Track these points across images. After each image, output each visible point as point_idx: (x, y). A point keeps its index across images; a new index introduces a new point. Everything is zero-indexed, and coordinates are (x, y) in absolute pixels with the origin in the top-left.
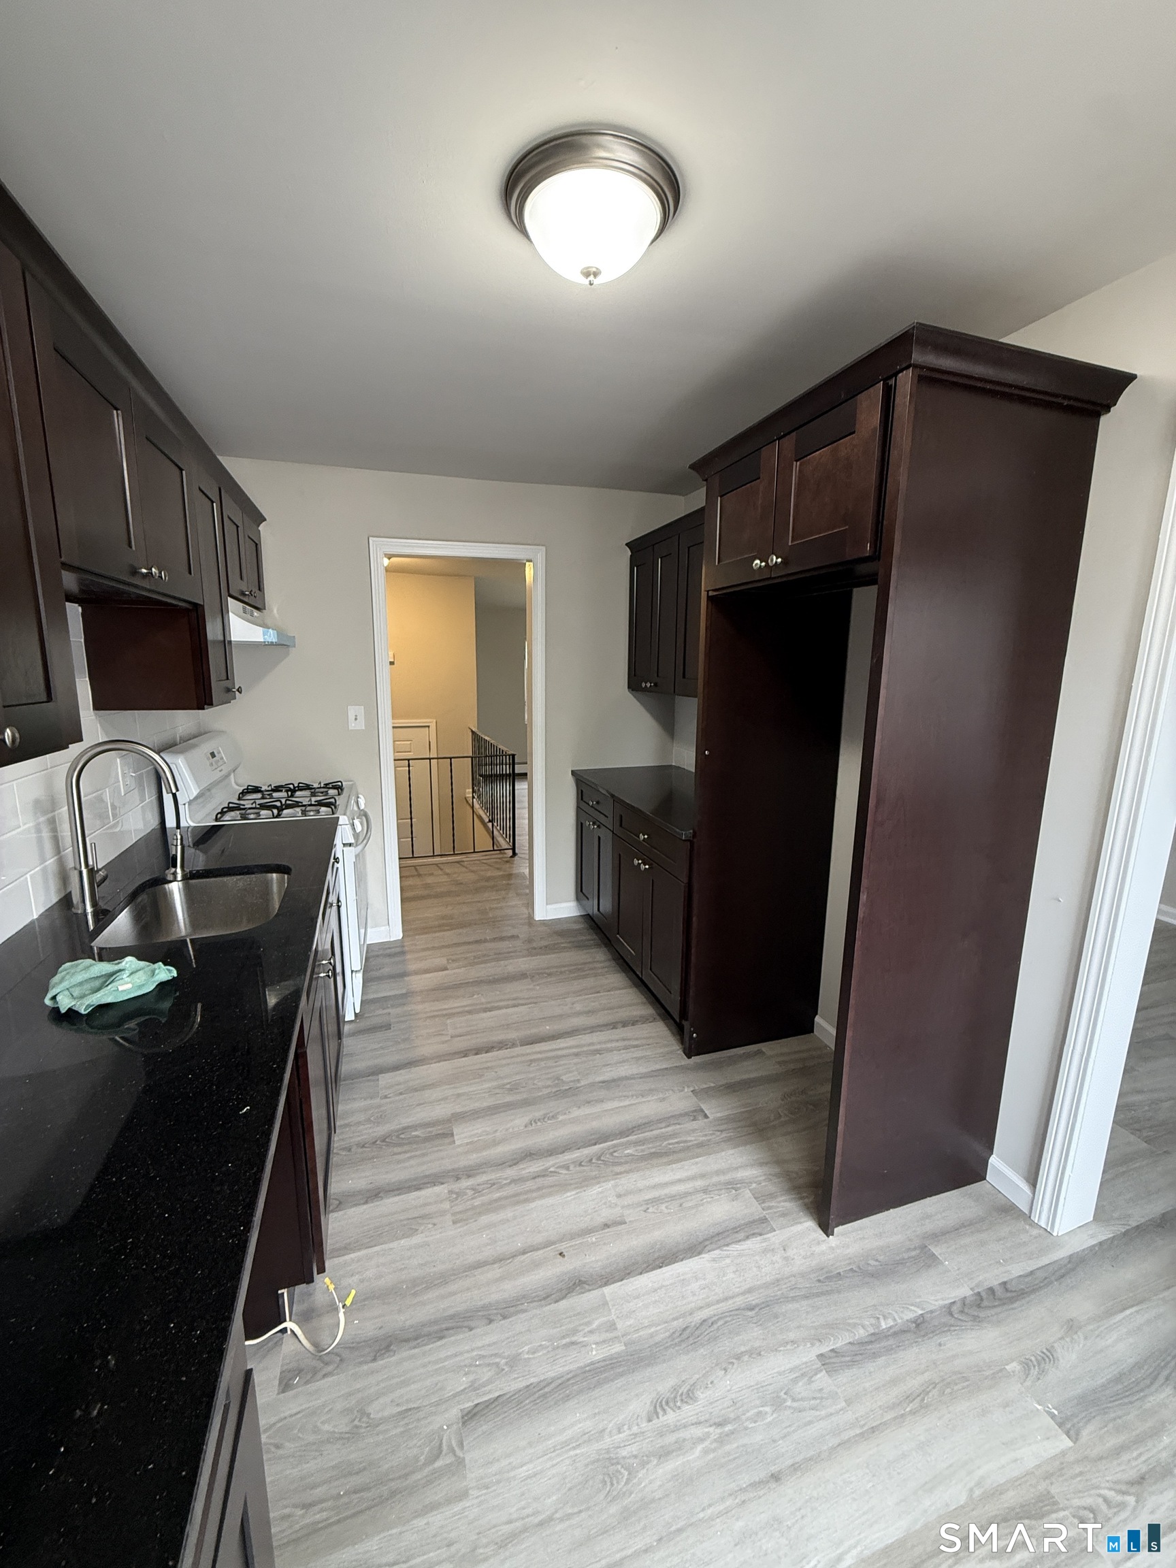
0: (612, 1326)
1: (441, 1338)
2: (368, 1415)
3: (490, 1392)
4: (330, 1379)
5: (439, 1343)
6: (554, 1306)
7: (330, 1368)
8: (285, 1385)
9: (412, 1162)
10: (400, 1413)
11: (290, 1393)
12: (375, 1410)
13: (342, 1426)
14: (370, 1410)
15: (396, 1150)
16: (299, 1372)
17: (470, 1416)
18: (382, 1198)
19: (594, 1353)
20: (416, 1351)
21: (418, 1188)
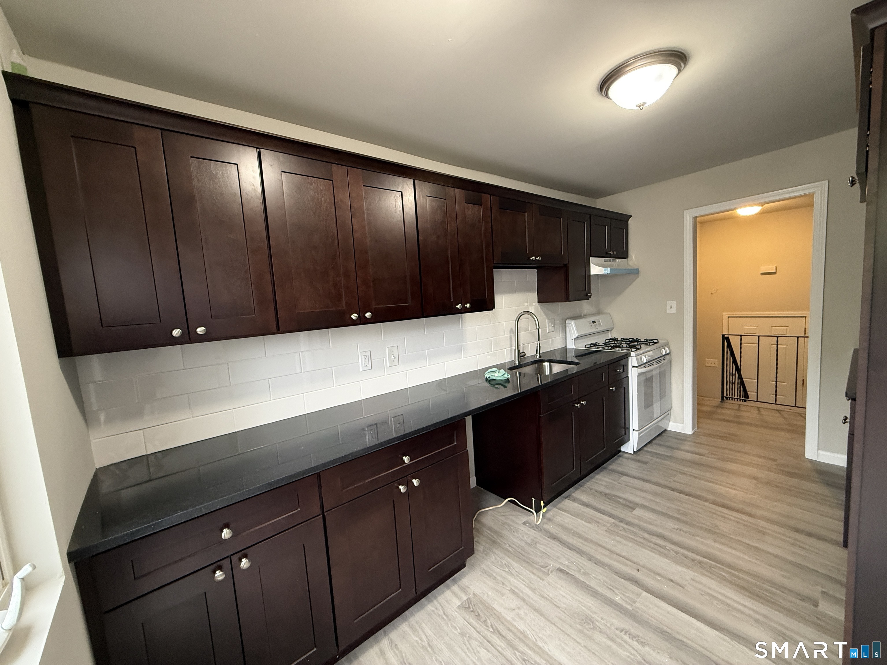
0: (635, 602)
1: (570, 550)
2: (536, 545)
3: (571, 572)
4: (535, 531)
5: (569, 550)
6: (617, 577)
7: (537, 529)
8: (524, 523)
9: (609, 507)
10: (544, 552)
11: (524, 526)
12: (538, 546)
13: (529, 541)
14: (538, 544)
15: (607, 500)
16: (529, 524)
17: (560, 570)
18: (588, 508)
19: (617, 599)
20: (561, 546)
21: (603, 514)
